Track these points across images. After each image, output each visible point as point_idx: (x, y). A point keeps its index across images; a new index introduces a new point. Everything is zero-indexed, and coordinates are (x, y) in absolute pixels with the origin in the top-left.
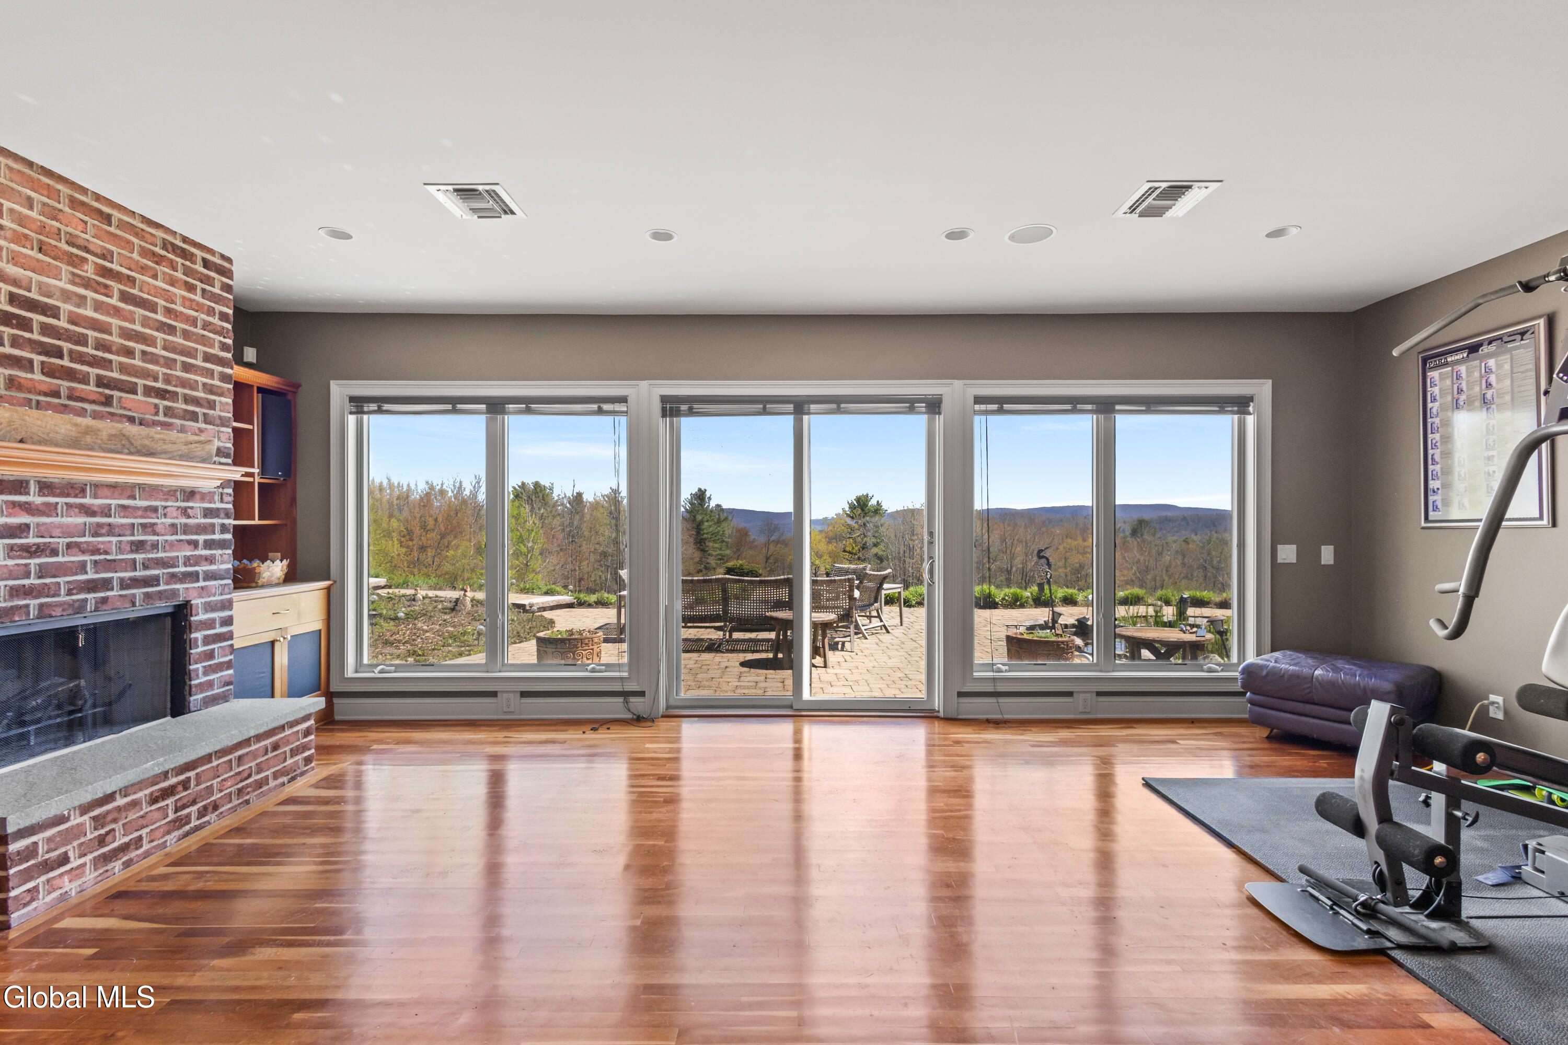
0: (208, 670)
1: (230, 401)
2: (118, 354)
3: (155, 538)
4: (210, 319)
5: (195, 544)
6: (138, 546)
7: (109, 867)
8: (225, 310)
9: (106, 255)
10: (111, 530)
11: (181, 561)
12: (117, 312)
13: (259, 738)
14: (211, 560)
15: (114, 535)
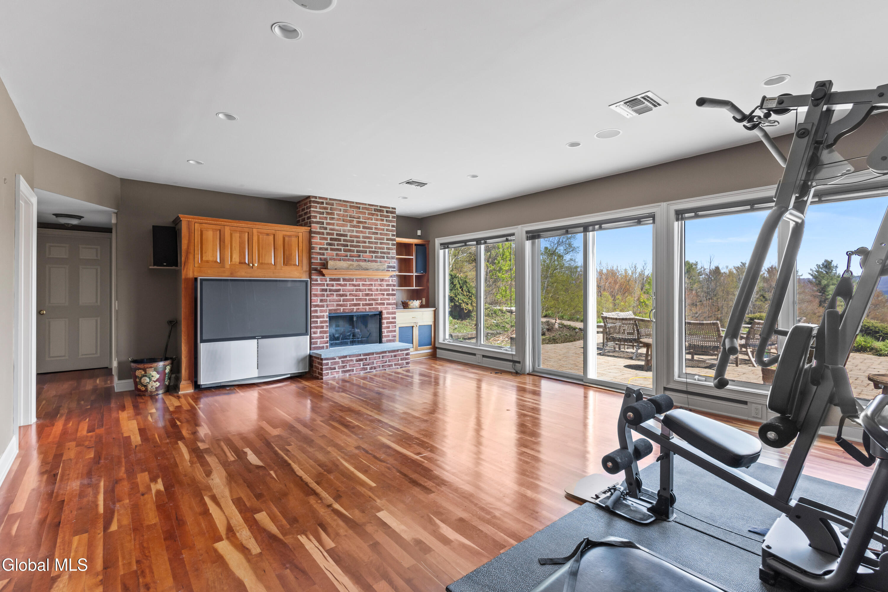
0: (388, 332)
1: (395, 251)
2: (362, 243)
3: (372, 292)
4: (389, 228)
5: (384, 294)
6: (367, 295)
7: (345, 374)
8: (393, 224)
9: (359, 218)
10: (360, 290)
11: (379, 299)
12: (362, 232)
13: (389, 352)
14: (389, 299)
15: (361, 292)
